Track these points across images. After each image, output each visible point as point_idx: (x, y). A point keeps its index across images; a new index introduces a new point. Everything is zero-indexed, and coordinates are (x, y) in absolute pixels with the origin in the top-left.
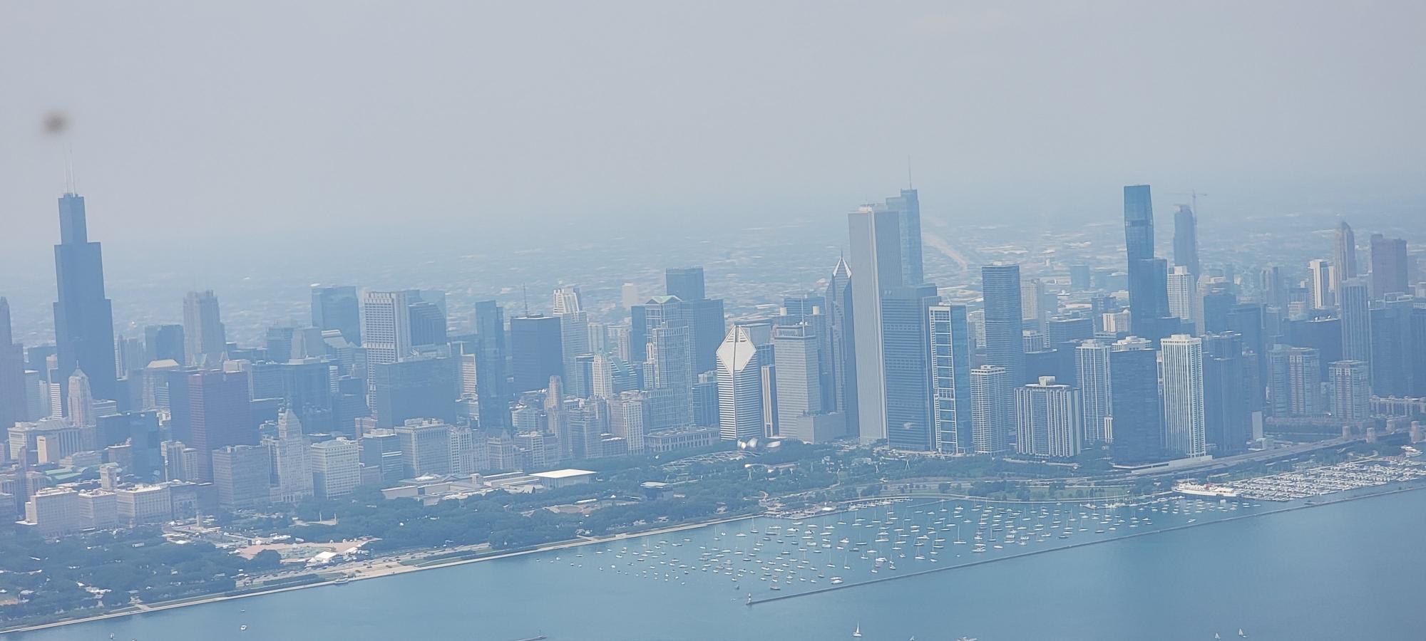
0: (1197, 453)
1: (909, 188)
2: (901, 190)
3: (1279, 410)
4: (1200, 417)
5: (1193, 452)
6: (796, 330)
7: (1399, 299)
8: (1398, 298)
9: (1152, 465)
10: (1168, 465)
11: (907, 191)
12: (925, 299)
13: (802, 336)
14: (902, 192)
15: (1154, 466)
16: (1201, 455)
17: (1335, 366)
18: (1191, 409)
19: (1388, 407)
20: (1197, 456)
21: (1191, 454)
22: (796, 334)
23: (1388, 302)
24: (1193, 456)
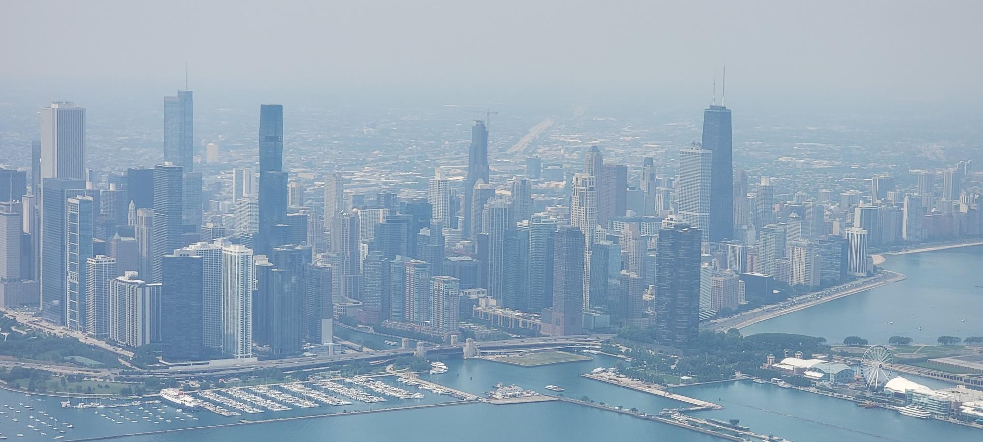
0: (242, 355)
1: (185, 90)
2: (178, 91)
3: (394, 314)
4: (246, 322)
5: (237, 354)
6: (5, 207)
7: (543, 222)
8: (542, 220)
9: (191, 363)
10: (209, 363)
11: (184, 92)
12: (67, 191)
13: (9, 212)
14: (179, 92)
15: (193, 364)
16: (246, 357)
17: (434, 280)
18: (238, 314)
19: (499, 318)
20: (241, 357)
21: (236, 355)
22: (5, 210)
23: (534, 223)
24: (237, 357)
